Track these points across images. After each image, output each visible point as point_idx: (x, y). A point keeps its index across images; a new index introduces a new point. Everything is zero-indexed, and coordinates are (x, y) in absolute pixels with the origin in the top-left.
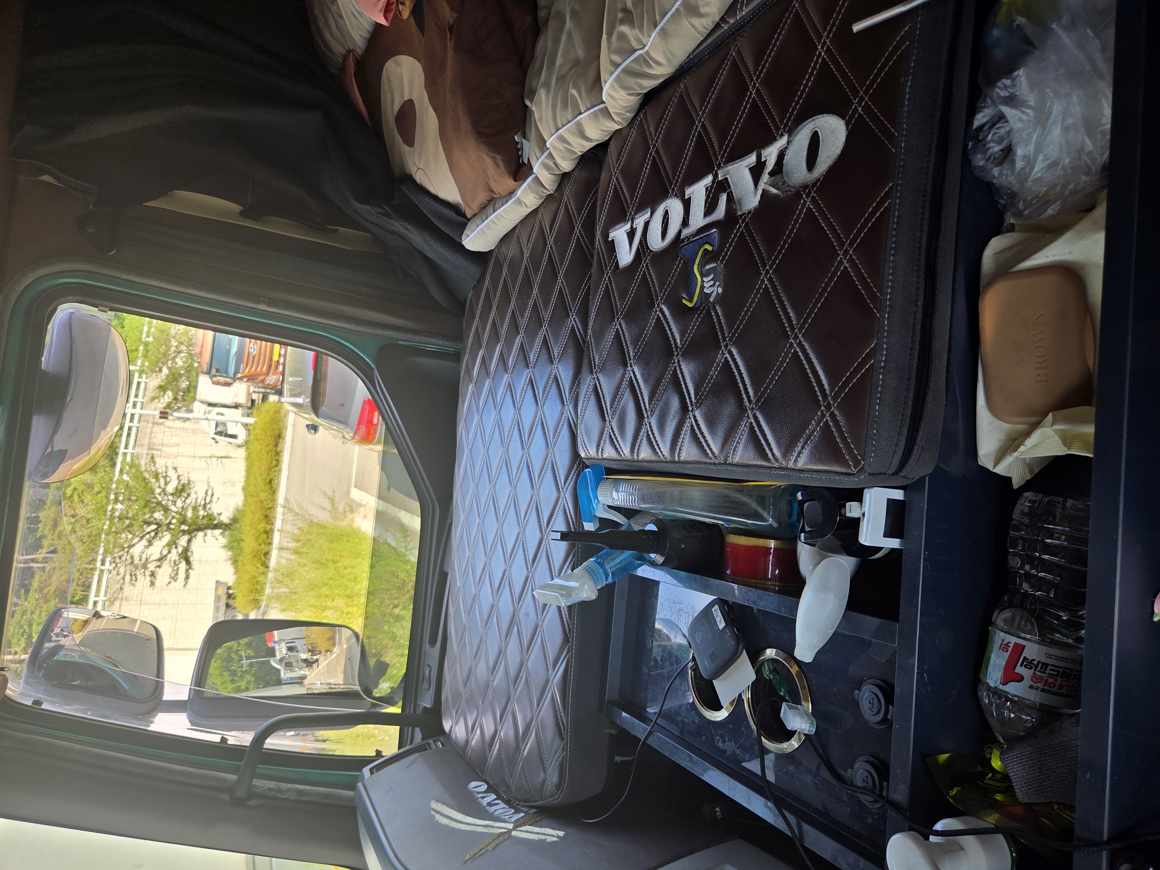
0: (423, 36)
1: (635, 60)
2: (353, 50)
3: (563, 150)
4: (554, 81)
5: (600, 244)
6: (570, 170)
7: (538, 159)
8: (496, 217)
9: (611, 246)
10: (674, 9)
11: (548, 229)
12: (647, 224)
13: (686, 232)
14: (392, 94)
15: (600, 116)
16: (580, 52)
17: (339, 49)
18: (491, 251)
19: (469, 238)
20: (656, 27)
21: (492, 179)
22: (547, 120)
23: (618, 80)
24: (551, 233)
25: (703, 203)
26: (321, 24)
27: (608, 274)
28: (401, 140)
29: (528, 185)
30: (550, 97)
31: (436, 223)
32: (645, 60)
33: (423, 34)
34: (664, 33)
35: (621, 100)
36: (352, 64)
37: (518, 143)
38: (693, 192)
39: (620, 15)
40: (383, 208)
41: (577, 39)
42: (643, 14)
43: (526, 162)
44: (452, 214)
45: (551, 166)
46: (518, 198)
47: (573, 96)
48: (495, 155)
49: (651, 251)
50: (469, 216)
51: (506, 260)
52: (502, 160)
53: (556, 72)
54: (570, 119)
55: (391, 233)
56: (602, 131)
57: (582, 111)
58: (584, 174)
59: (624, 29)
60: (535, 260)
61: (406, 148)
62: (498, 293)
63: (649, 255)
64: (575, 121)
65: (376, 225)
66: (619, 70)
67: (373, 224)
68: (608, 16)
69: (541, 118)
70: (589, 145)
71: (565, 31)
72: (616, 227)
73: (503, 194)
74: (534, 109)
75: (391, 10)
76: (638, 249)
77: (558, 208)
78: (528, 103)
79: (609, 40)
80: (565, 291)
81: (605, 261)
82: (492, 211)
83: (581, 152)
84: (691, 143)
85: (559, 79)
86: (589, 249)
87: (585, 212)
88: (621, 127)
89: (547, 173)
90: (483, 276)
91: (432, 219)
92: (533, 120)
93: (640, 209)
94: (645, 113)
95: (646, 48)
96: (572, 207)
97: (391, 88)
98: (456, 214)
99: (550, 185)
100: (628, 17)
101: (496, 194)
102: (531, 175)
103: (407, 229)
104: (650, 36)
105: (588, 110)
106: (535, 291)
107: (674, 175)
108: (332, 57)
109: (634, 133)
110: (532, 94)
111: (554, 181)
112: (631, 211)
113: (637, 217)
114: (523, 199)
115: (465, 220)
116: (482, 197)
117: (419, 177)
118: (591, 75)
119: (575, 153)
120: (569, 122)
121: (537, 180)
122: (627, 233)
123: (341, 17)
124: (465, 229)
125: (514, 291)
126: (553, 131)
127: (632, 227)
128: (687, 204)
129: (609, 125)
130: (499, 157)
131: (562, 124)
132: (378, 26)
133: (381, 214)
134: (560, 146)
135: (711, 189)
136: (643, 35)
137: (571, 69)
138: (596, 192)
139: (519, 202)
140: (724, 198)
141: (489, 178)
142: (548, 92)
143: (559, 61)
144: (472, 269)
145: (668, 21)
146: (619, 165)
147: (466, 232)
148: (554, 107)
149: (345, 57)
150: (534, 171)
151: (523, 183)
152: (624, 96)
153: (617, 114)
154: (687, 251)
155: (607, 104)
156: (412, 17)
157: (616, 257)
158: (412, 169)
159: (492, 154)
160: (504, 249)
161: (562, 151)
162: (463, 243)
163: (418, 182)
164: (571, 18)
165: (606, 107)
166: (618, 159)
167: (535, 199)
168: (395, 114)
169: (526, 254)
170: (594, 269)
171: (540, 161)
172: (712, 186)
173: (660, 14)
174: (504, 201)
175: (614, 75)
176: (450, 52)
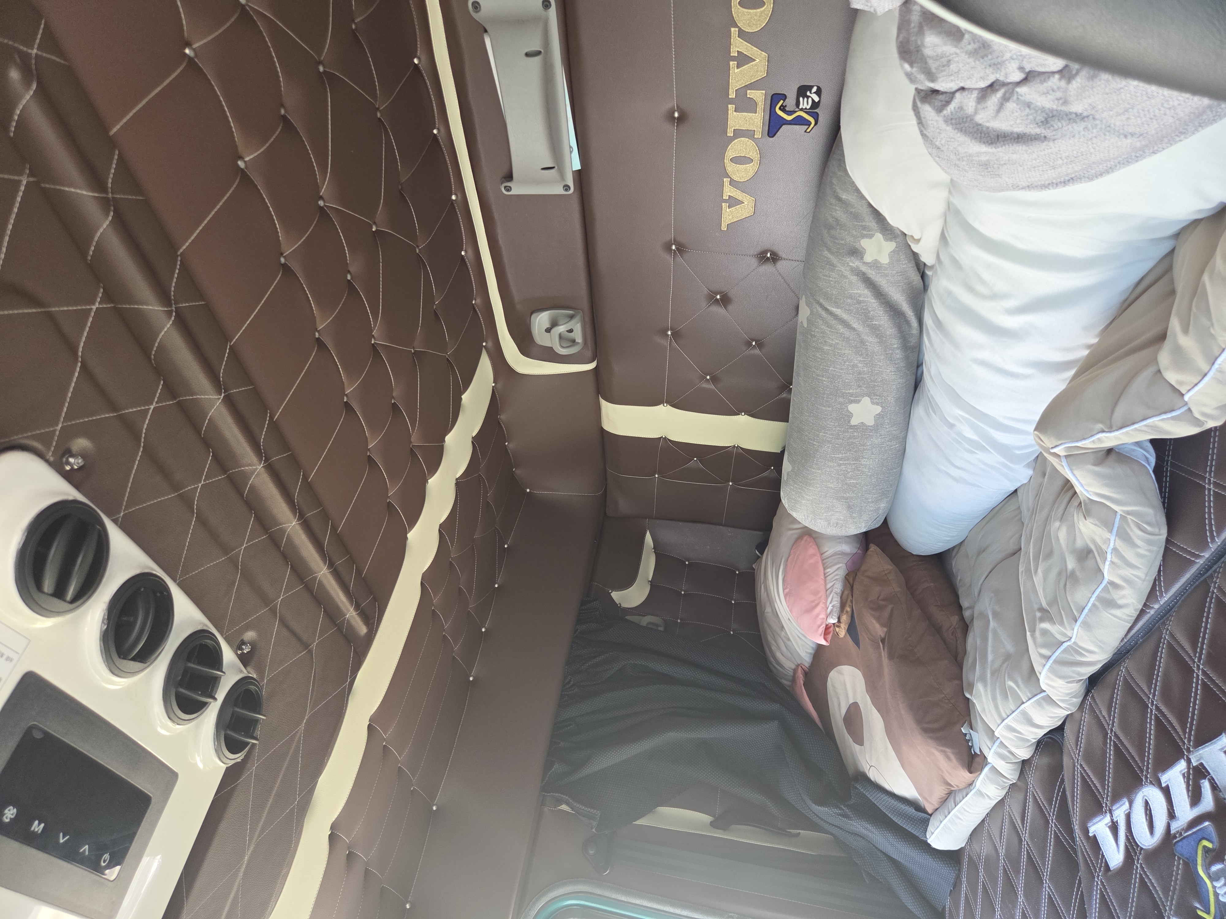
0: (859, 648)
1: (1065, 651)
2: (801, 664)
3: (1014, 738)
4: (989, 675)
5: (1081, 840)
6: (1028, 757)
7: (990, 749)
8: (959, 811)
9: (1094, 842)
10: (1090, 605)
11: (1020, 823)
12: (1128, 817)
13: (1176, 826)
14: (838, 698)
15: (1044, 704)
16: (1009, 647)
17: (789, 665)
18: (962, 849)
19: (934, 835)
20: (1076, 621)
21: (945, 772)
22: (990, 711)
23: (1052, 670)
24: (1023, 827)
25: (1185, 791)
26: (773, 648)
27: (1099, 878)
28: (851, 740)
29: (986, 775)
30: (989, 690)
31: (896, 821)
32: (1076, 649)
33: (859, 646)
34: (1086, 625)
35: (1061, 687)
36: (801, 676)
37: (966, 734)
38: (1169, 780)
39: (1038, 614)
40: (841, 809)
41: (1003, 635)
42: (1061, 612)
43: (978, 752)
44: (911, 811)
45: (1007, 755)
46: (979, 790)
47: (1011, 688)
48: (944, 749)
49: (1142, 849)
50: (930, 812)
51: (980, 859)
52: (953, 753)
53: (989, 666)
54: (1013, 709)
55: (852, 834)
56: (1051, 717)
57: (1025, 701)
58: (1044, 761)
59: (1045, 625)
60: (1013, 860)
61: (857, 747)
62: (979, 901)
63: (1140, 853)
64: (1019, 710)
65: (836, 826)
66: (1051, 661)
67: (833, 825)
68: (1027, 615)
69: (984, 710)
70: (1041, 733)
71: (990, 629)
72: (1095, 821)
73: (962, 786)
74: (975, 701)
75: (829, 633)
76: (1126, 847)
77: (1026, 799)
78: (968, 696)
79: (1033, 636)
80: (1056, 899)
81: (1091, 861)
82: (953, 805)
83: (1035, 739)
84: (1151, 728)
85: (993, 674)
86: (1071, 847)
87: (1055, 803)
88: (1070, 712)
89: (1003, 763)
90: (958, 878)
91: (892, 817)
92: (977, 712)
93: (1116, 798)
94: (1093, 697)
95: (1073, 640)
96: (1041, 797)
97: (836, 693)
98: (915, 810)
99: (1011, 775)
100: (1046, 615)
101: (953, 787)
102: (986, 765)
103: (866, 829)
104: (1073, 630)
105: (1030, 699)
106: (1021, 899)
107: (1143, 761)
108: (784, 672)
109: (1087, 717)
110: (971, 686)
111: (1014, 770)
112: (1106, 802)
113: (1114, 808)
114: (984, 791)
115: (926, 815)
116: (940, 791)
117: (873, 775)
118: (1025, 666)
119: (1028, 741)
120: (1013, 712)
121: (994, 769)
122: (1109, 827)
123: (789, 639)
124: (928, 826)
125: (996, 898)
126: (999, 722)
127: (1112, 820)
128: (1166, 792)
129: (1056, 711)
130: (948, 750)
131: (1006, 714)
132: (819, 647)
133: (841, 815)
134: (1010, 735)
135: (1188, 776)
136: (1065, 628)
137: (1003, 663)
138: (1063, 780)
139: (980, 793)
140: (1206, 785)
141: (942, 772)
142: (985, 686)
143: (990, 657)
144: (945, 872)
145: (1087, 615)
146: (1080, 751)
147: (930, 828)
148: (994, 699)
149: (795, 671)
150: (989, 760)
151: (980, 774)
152: (1064, 685)
153: (1062, 701)
154: (1182, 848)
155: (1048, 692)
156: (848, 635)
157: (1103, 856)
158: (865, 767)
159: (941, 748)
160: (976, 846)
161: (1013, 740)
162: (929, 841)
163: (873, 779)
164: (994, 618)
165: (1048, 695)
166: (1077, 745)
167: (997, 791)
168: (843, 716)
169: (1002, 852)
170: (1082, 872)
171: (992, 751)
172: (1188, 772)
173: (1077, 610)
174: (964, 794)
175: (1047, 667)
176: (885, 661)
